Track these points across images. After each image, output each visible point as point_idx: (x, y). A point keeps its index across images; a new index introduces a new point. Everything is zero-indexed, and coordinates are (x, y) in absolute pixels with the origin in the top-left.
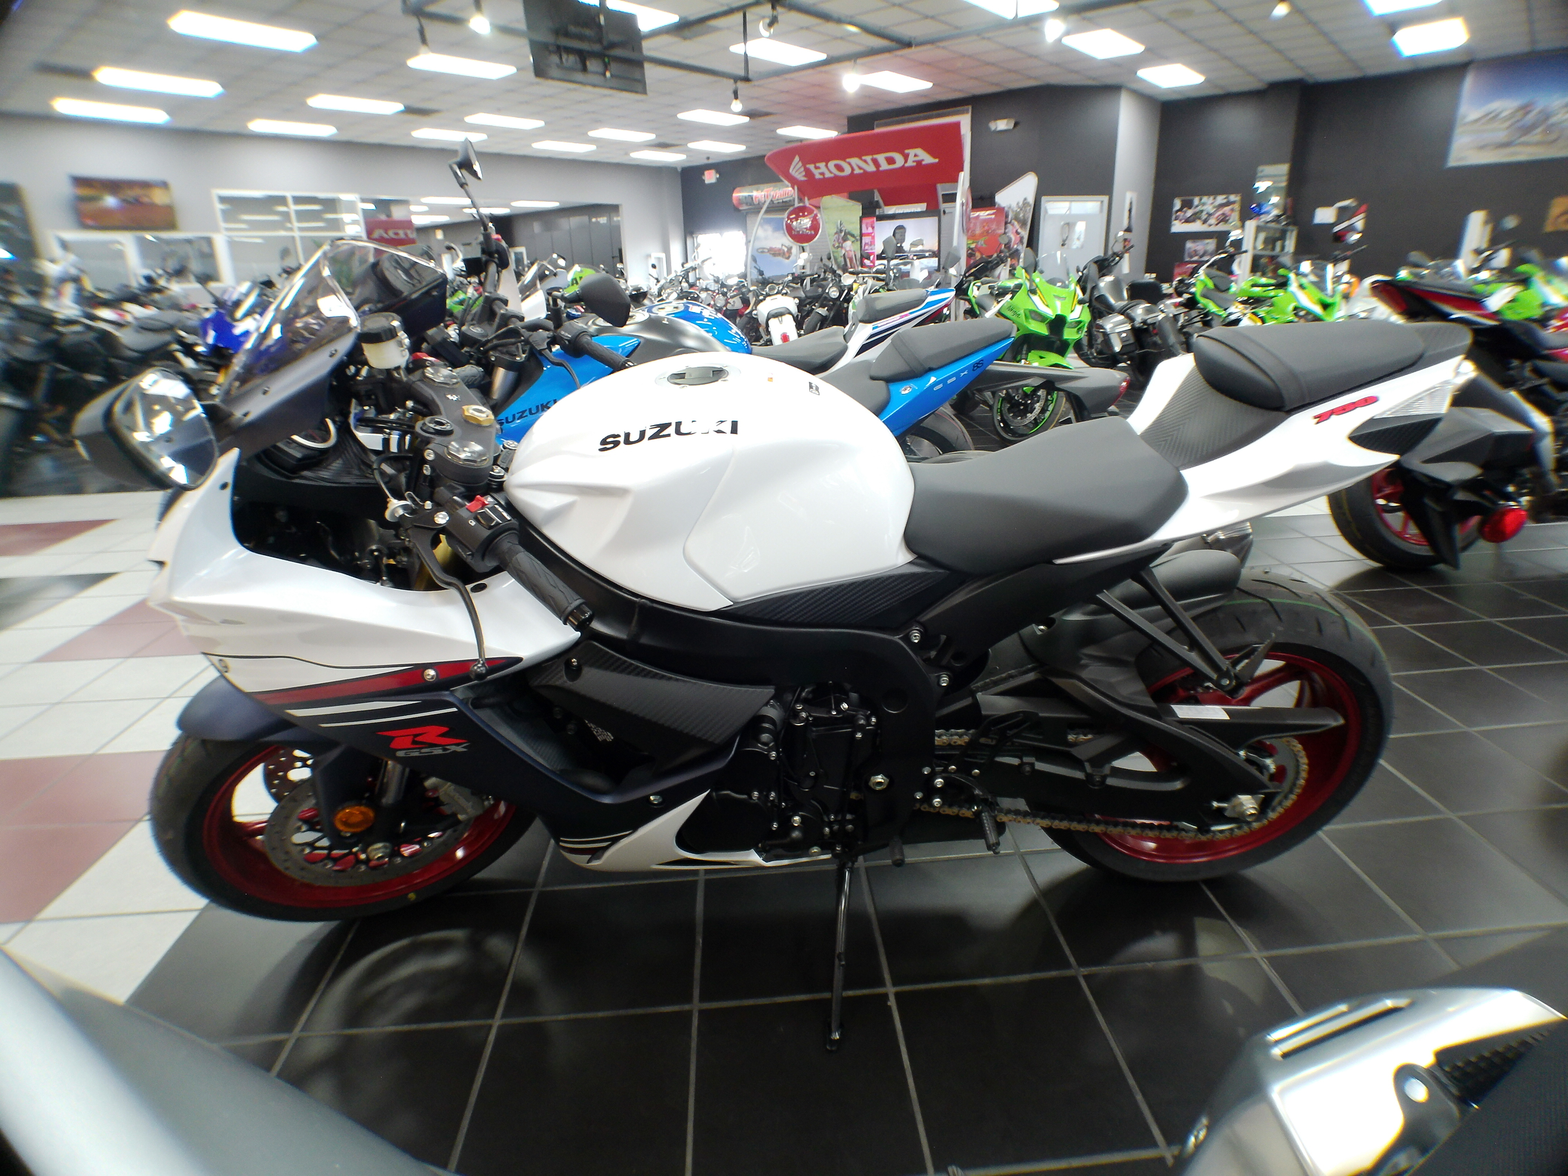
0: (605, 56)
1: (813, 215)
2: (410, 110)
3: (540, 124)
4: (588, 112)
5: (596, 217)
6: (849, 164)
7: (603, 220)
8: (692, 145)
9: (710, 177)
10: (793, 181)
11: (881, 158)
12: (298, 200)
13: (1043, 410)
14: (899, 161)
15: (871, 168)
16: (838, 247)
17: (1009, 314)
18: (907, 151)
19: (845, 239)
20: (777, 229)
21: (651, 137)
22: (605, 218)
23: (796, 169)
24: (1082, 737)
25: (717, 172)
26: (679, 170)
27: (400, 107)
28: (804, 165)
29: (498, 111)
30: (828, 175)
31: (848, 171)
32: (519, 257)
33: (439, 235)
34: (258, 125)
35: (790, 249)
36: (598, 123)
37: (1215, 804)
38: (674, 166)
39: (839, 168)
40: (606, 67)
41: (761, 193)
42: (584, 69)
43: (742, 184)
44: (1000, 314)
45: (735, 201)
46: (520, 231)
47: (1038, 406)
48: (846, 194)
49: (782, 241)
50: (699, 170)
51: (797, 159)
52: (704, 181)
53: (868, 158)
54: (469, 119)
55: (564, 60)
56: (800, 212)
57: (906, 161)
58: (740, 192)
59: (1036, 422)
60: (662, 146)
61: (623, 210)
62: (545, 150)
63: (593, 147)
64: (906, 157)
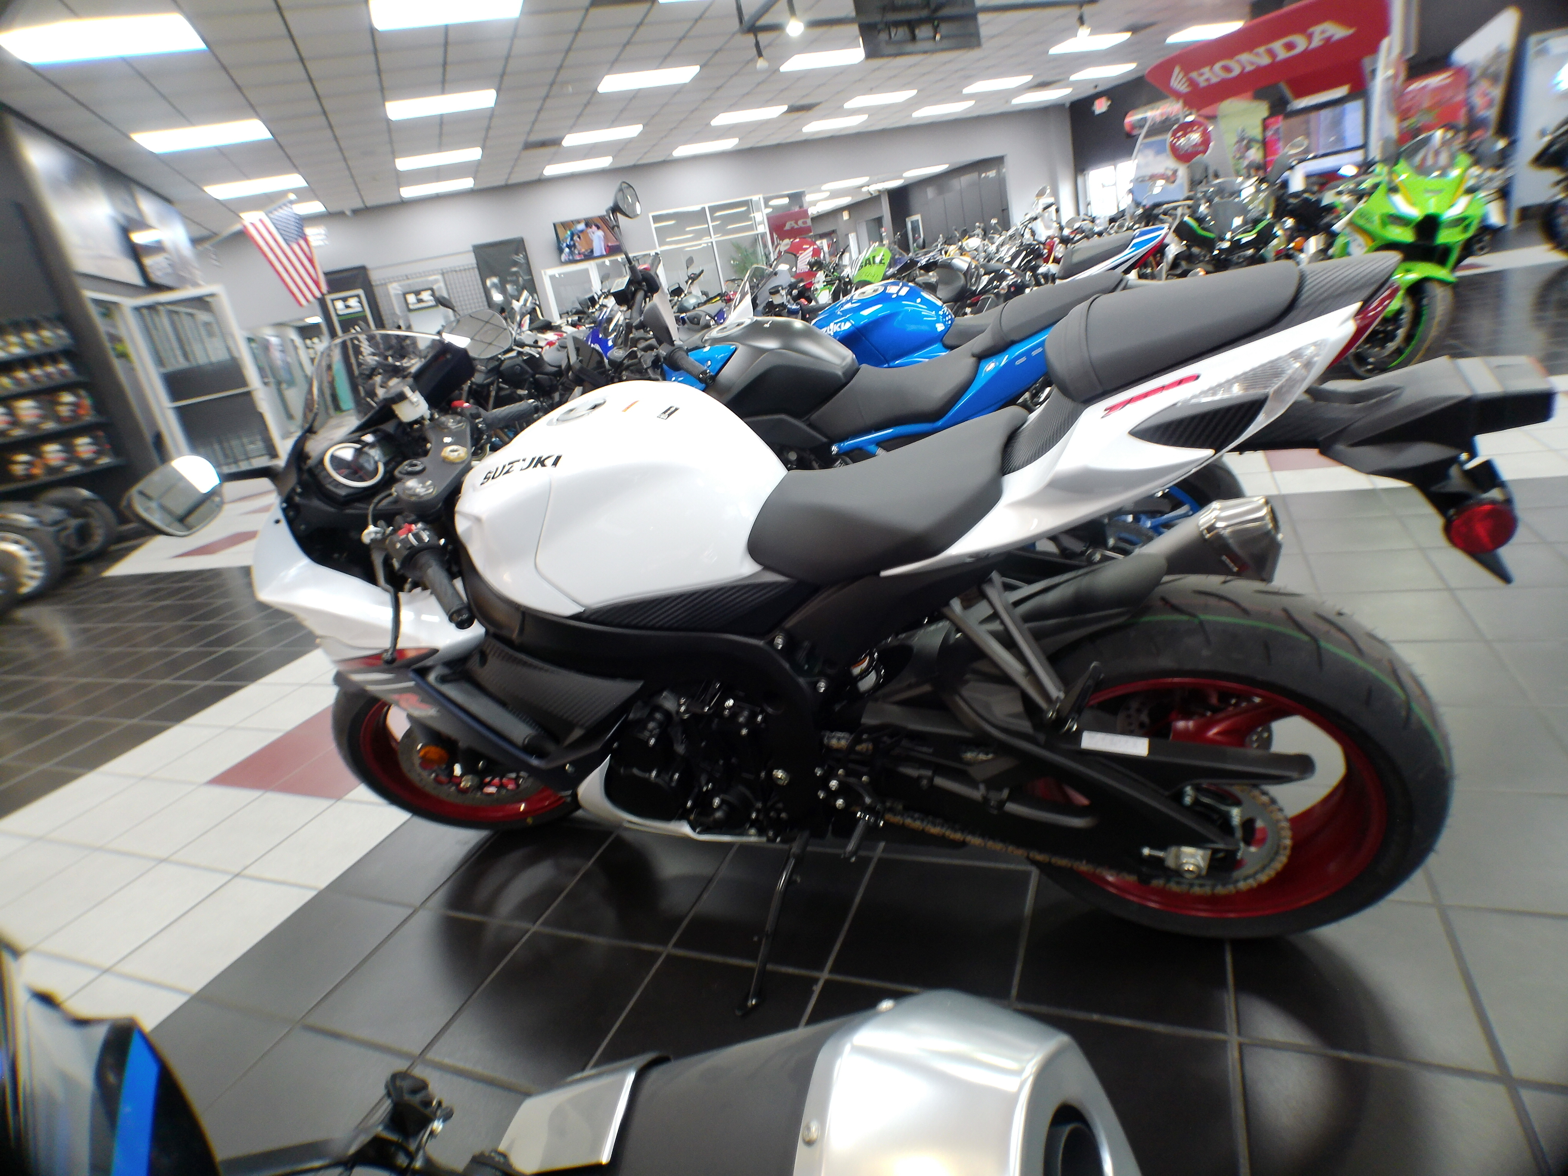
0: (934, 20)
1: (1202, 128)
2: (793, 109)
3: (913, 93)
4: (957, 71)
5: (986, 172)
6: (1238, 61)
7: (992, 174)
8: (1074, 78)
9: (1101, 106)
10: (1177, 95)
11: (1278, 46)
12: (714, 209)
13: (1409, 338)
14: (1301, 43)
15: (1265, 61)
16: (1240, 158)
17: (1361, 222)
18: (1311, 30)
19: (1248, 147)
20: (1160, 151)
21: (1027, 78)
22: (994, 171)
23: (1178, 82)
24: (982, 757)
25: (1109, 99)
26: (1068, 105)
27: (785, 108)
28: (1186, 74)
29: (871, 90)
30: (1215, 80)
31: (1237, 71)
32: (916, 225)
33: (846, 216)
34: (681, 151)
35: (1175, 172)
36: (970, 78)
37: (1146, 851)
38: (1060, 102)
39: (1227, 69)
40: (936, 30)
41: (1153, 113)
42: (914, 38)
43: (1134, 107)
44: (1351, 223)
45: (1127, 127)
46: (916, 199)
47: (1401, 333)
48: (1249, 94)
49: (1167, 163)
50: (1089, 101)
51: (1177, 70)
52: (1093, 112)
53: (1261, 50)
54: (848, 105)
55: (893, 35)
56: (1187, 128)
57: (1310, 42)
58: (1131, 116)
59: (1399, 351)
60: (1043, 85)
61: (1008, 161)
62: (924, 117)
63: (971, 103)
64: (1310, 37)
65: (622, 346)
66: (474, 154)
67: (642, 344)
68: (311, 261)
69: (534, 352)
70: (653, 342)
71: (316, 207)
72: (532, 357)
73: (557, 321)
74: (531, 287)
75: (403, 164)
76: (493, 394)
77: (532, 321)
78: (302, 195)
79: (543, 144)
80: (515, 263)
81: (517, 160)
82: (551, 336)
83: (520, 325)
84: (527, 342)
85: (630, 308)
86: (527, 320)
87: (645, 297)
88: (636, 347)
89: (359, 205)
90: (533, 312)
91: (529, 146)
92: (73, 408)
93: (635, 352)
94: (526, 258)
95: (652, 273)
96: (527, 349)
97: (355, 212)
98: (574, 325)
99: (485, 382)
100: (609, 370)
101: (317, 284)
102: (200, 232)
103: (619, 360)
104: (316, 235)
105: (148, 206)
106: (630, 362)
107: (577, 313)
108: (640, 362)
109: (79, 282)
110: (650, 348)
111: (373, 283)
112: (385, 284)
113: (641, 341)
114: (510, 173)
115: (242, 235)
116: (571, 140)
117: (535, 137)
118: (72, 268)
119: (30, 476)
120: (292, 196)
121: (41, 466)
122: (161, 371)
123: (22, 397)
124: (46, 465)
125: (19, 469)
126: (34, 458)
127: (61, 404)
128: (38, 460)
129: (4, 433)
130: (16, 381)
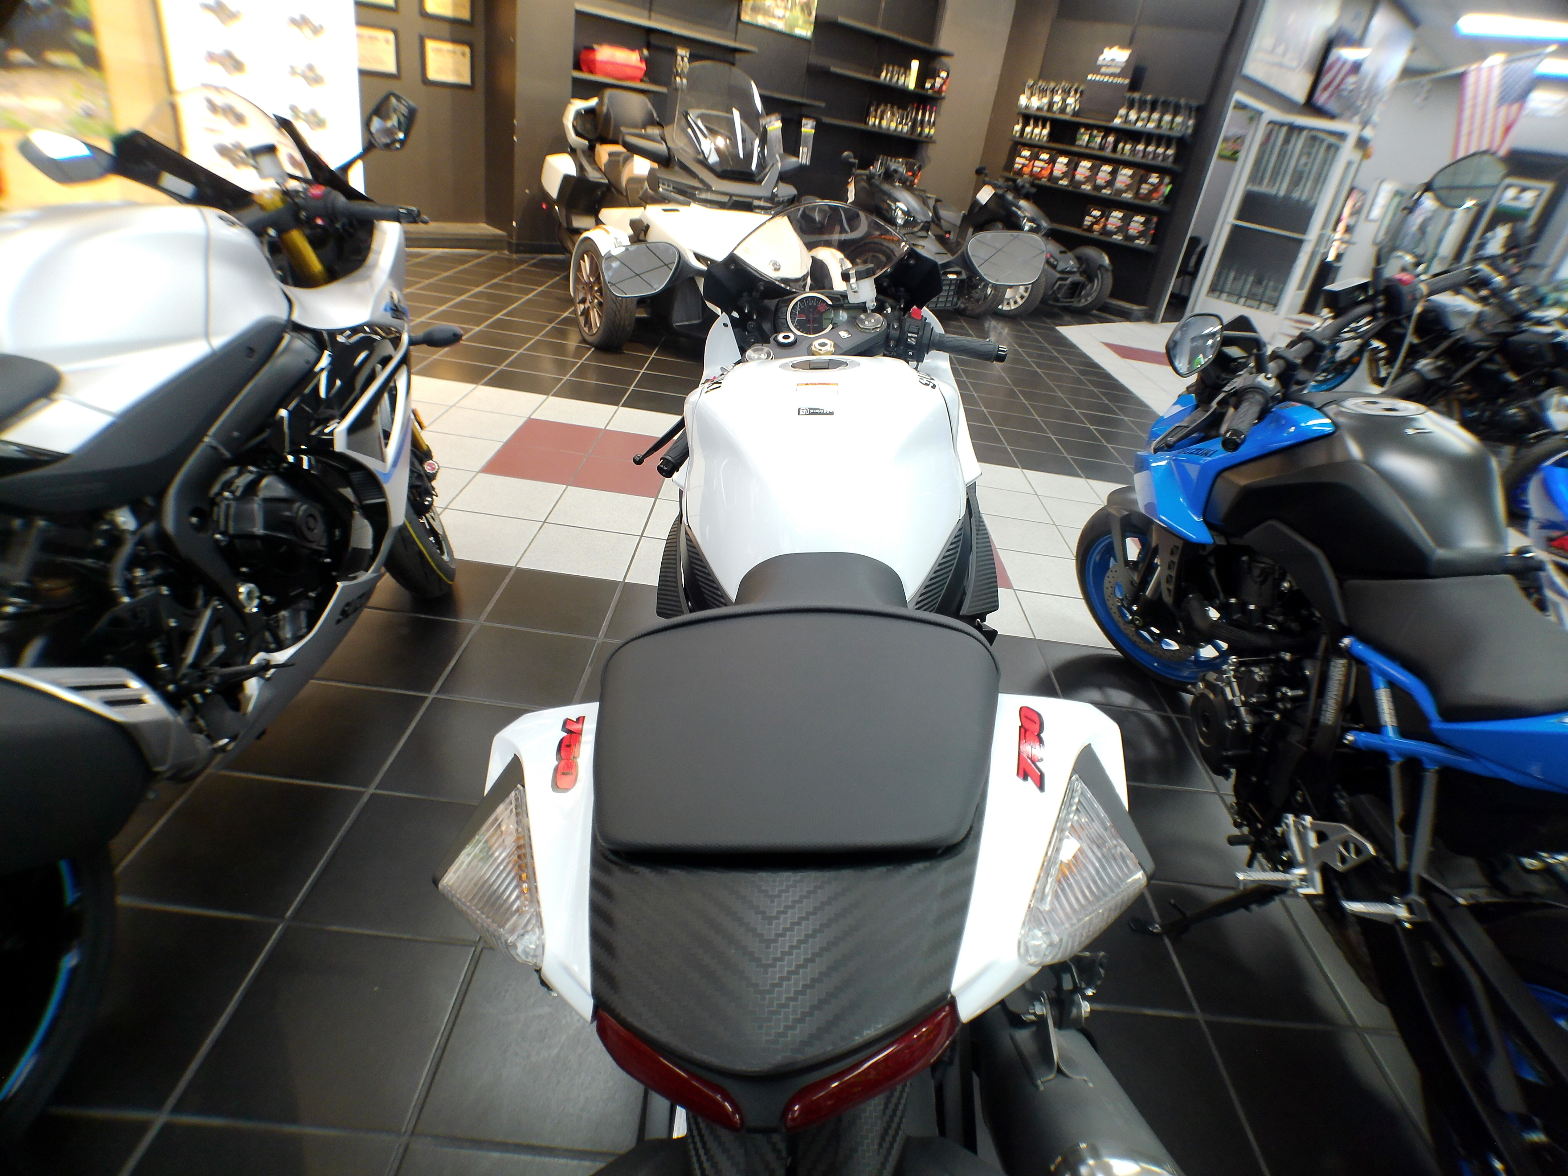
68: (1508, 127)
92: (1152, 189)
102: (1418, 65)
115: (1457, 83)
118: (1241, 70)
119: (1090, 229)
120: (1552, 48)
121: (1101, 225)
122: (1250, 187)
123: (1127, 164)
124: (1105, 226)
125: (1088, 220)
126: (1102, 216)
127: (1146, 182)
128: (1103, 220)
129: (1098, 188)
130: (1133, 151)
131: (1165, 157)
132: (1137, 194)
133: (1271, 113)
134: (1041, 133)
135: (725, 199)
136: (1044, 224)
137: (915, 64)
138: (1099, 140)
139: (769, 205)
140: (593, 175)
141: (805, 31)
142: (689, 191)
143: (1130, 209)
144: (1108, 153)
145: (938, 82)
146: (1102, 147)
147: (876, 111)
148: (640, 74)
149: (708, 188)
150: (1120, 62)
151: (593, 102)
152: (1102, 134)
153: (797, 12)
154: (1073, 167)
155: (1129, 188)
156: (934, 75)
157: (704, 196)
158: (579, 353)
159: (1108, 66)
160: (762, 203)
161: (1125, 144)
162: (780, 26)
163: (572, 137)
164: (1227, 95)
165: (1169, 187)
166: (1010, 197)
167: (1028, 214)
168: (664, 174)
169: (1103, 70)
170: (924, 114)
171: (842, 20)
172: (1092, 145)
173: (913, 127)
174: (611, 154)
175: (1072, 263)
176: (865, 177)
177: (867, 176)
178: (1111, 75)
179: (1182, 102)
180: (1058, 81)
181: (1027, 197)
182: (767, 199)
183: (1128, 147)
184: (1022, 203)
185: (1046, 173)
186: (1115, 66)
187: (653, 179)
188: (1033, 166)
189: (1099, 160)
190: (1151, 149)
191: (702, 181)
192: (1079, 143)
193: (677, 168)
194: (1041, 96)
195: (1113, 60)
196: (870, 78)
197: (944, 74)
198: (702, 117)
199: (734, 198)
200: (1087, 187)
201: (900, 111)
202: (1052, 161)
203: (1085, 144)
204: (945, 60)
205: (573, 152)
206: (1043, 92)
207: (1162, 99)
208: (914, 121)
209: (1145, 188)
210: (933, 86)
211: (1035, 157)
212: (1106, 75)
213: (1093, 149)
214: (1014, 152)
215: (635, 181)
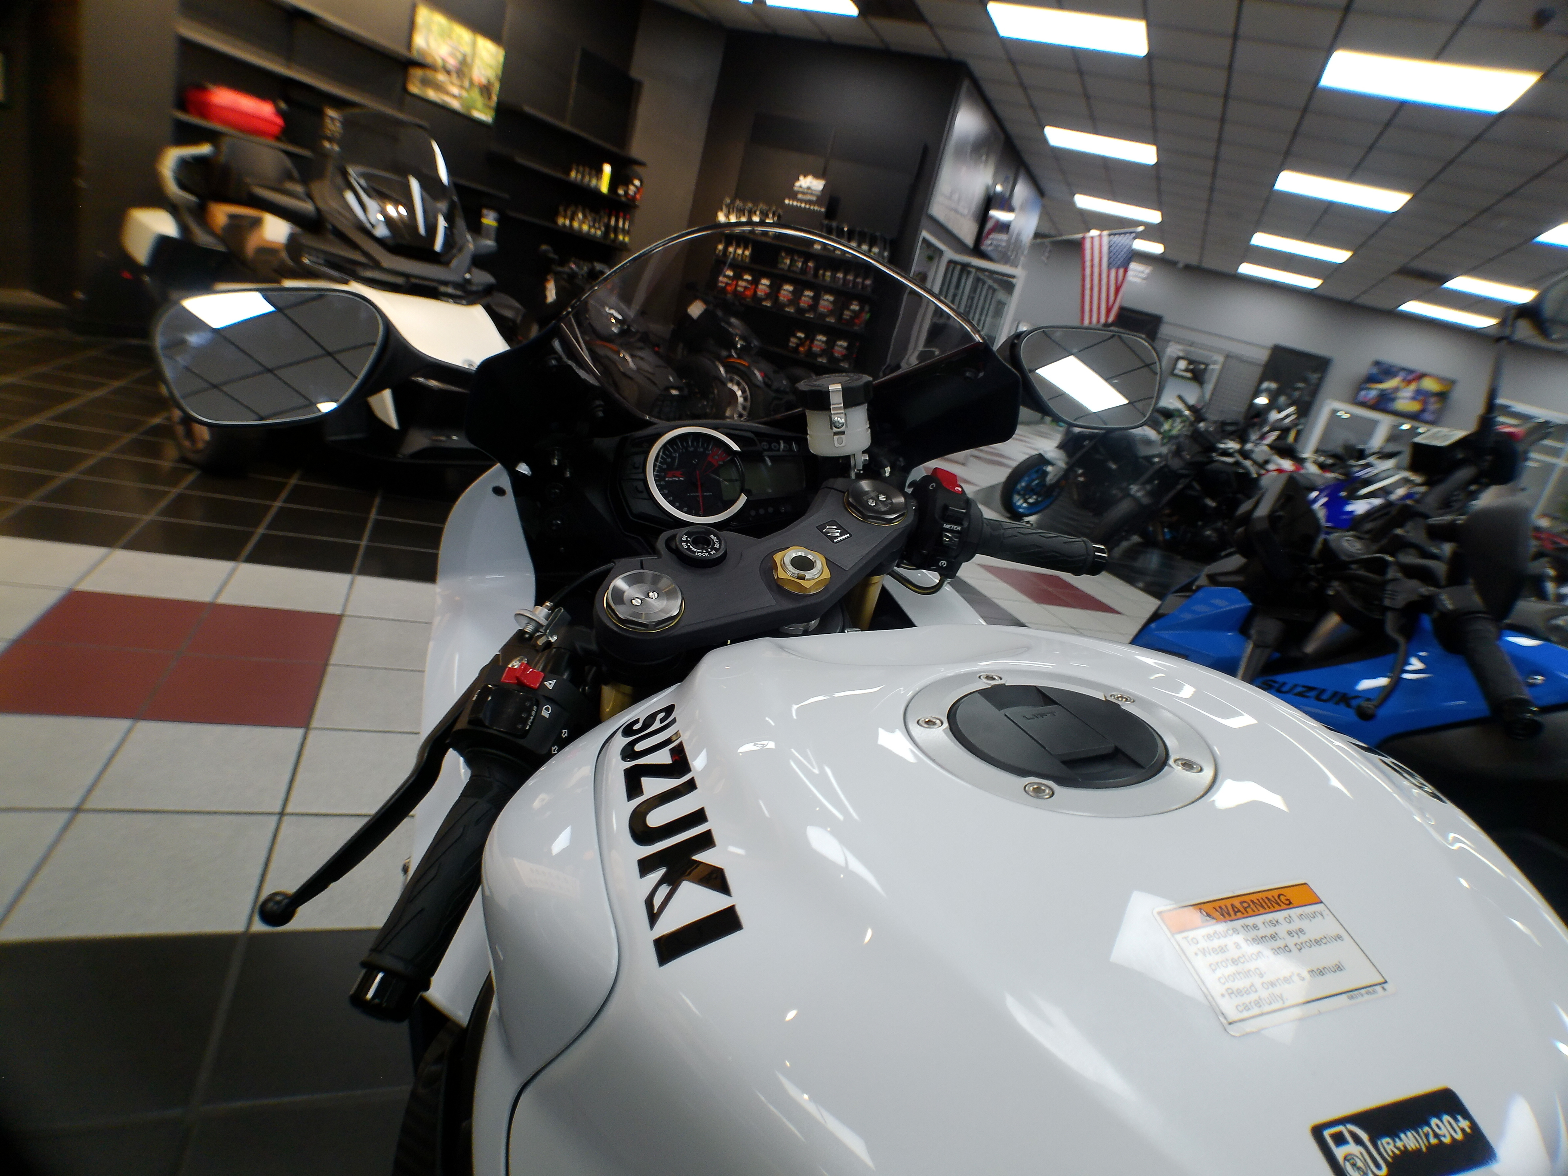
65: (1367, 536)
66: (1339, 256)
67: (1410, 559)
68: (1117, 290)
69: (1254, 471)
70: (1440, 568)
71: (1157, 248)
72: (1247, 474)
73: (1307, 453)
74: (1305, 409)
75: (1261, 239)
76: (1180, 487)
77: (1279, 438)
78: (1151, 232)
79: (1423, 275)
80: (1305, 380)
81: (1383, 280)
82: (1287, 465)
83: (1263, 437)
84: (1254, 456)
85: (1429, 483)
86: (1273, 436)
87: (1474, 480)
88: (1392, 555)
89: (1193, 260)
90: (1286, 431)
91: (1406, 272)
92: (853, 315)
93: (1386, 564)
94: (1321, 380)
95: (1520, 447)
96: (1248, 463)
97: (1188, 268)
98: (1322, 466)
99: (1181, 472)
100: (1314, 562)
101: (1109, 311)
102: (1045, 230)
103: (1344, 558)
104: (1137, 271)
105: (1021, 191)
106: (1362, 572)
107: (1334, 456)
108: (1383, 585)
109: (924, 221)
110: (1425, 575)
111: (1159, 335)
112: (1169, 341)
113: (1412, 551)
114: (1364, 292)
115: (1078, 246)
116: (1461, 284)
117: (1420, 265)
118: (927, 209)
119: (796, 350)
120: (1141, 228)
121: (806, 348)
122: (935, 320)
123: (830, 291)
124: (810, 349)
125: (793, 341)
126: (806, 338)
127: (848, 309)
128: (808, 343)
129: (801, 311)
130: (834, 277)
131: (864, 287)
132: (840, 318)
133: (949, 254)
134: (742, 253)
135: (400, 280)
136: (755, 343)
137: (607, 169)
138: (800, 264)
139: (458, 293)
140: (203, 238)
141: (484, 115)
142: (348, 266)
143: (834, 334)
144: (809, 277)
145: (632, 190)
146: (804, 271)
147: (565, 211)
148: (276, 130)
149: (376, 265)
150: (817, 191)
151: (205, 149)
152: (802, 260)
153: (476, 95)
154: (775, 289)
155: (831, 313)
156: (627, 182)
157: (369, 274)
158: (174, 477)
159: (803, 193)
160: (450, 290)
161: (825, 271)
162: (455, 104)
163: (172, 188)
164: (916, 233)
165: (868, 316)
166: (720, 313)
167: (739, 332)
168: (309, 241)
169: (800, 196)
170: (617, 221)
171: (528, 109)
172: (794, 269)
173: (606, 234)
174: (232, 217)
175: (785, 382)
176: (565, 276)
177: (568, 274)
178: (806, 202)
179: (878, 234)
180: (755, 203)
181: (736, 315)
182: (456, 285)
183: (828, 274)
184: (733, 320)
185: (749, 293)
186: (812, 194)
187: (293, 244)
188: (737, 285)
189: (801, 285)
190: (850, 277)
191: (366, 254)
192: (781, 266)
193: (331, 236)
194: (738, 215)
195: (809, 188)
196: (559, 175)
197: (637, 183)
198: (365, 176)
199: (413, 280)
200: (790, 310)
201: (593, 215)
202: (755, 282)
203: (786, 268)
204: (638, 169)
205: (173, 208)
206: (740, 212)
207: (858, 229)
208: (607, 226)
209: (847, 314)
210: (626, 193)
211: (738, 277)
212: (801, 201)
213: (795, 272)
214: (717, 270)
215: (267, 251)
